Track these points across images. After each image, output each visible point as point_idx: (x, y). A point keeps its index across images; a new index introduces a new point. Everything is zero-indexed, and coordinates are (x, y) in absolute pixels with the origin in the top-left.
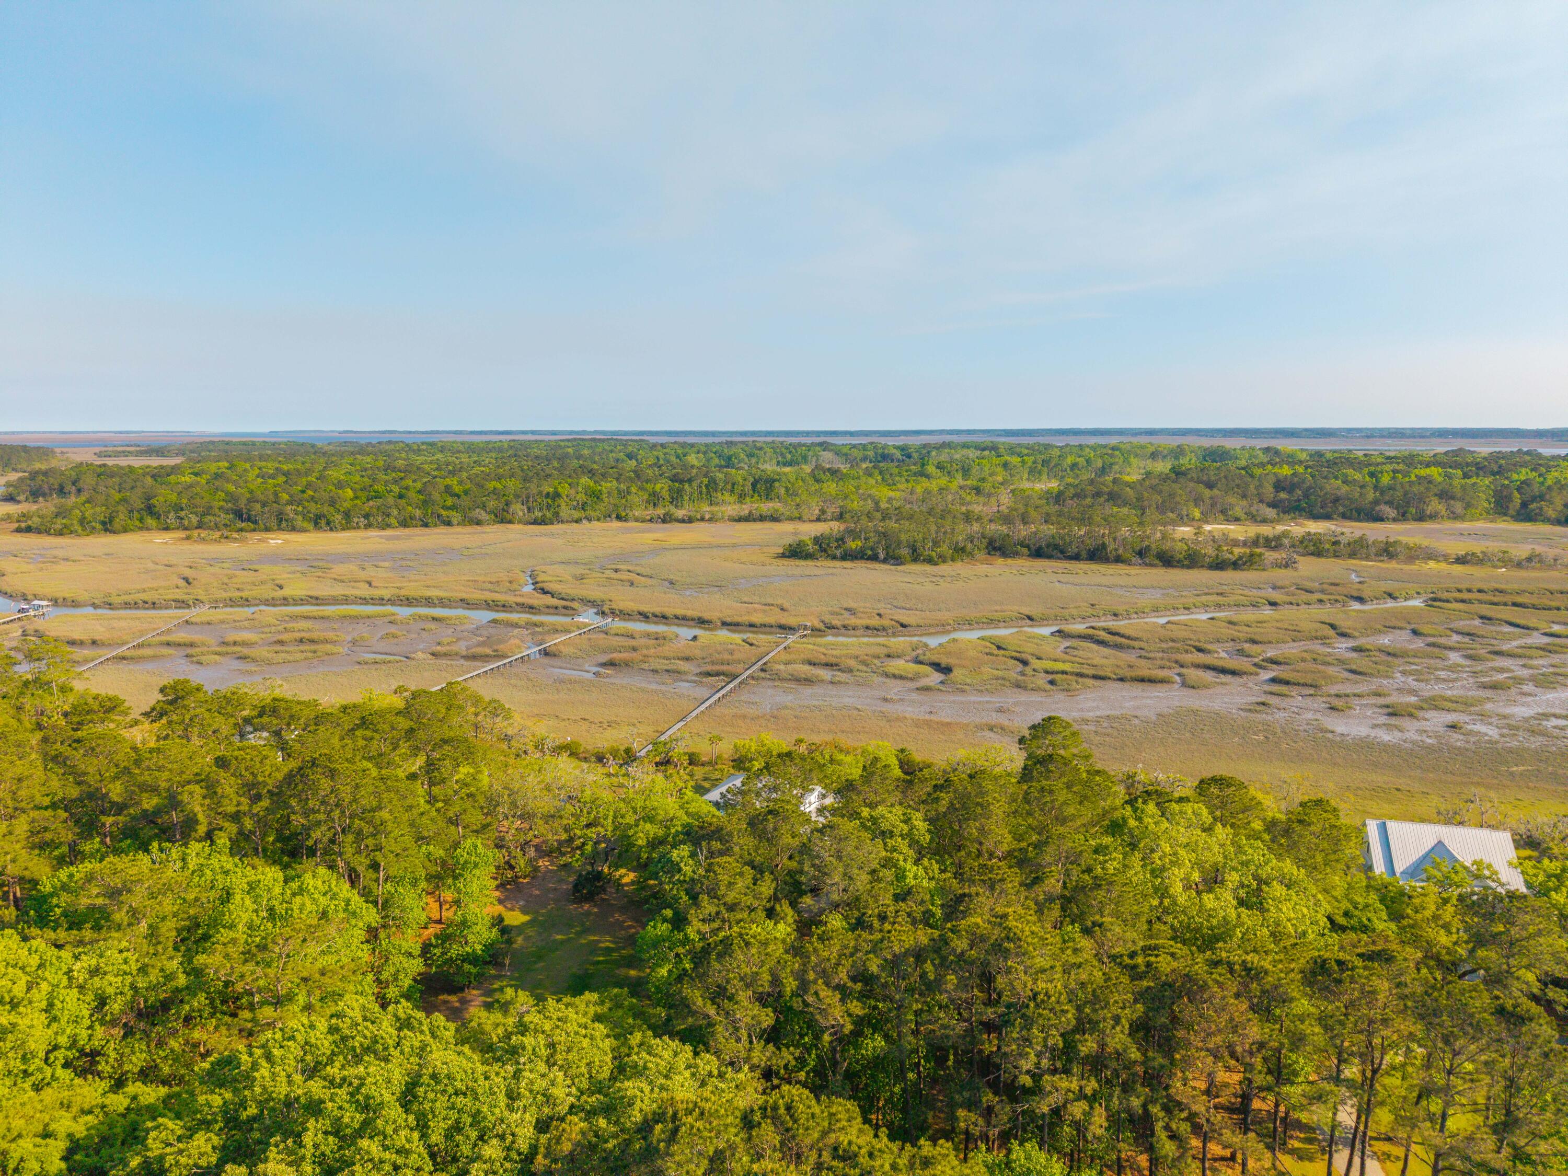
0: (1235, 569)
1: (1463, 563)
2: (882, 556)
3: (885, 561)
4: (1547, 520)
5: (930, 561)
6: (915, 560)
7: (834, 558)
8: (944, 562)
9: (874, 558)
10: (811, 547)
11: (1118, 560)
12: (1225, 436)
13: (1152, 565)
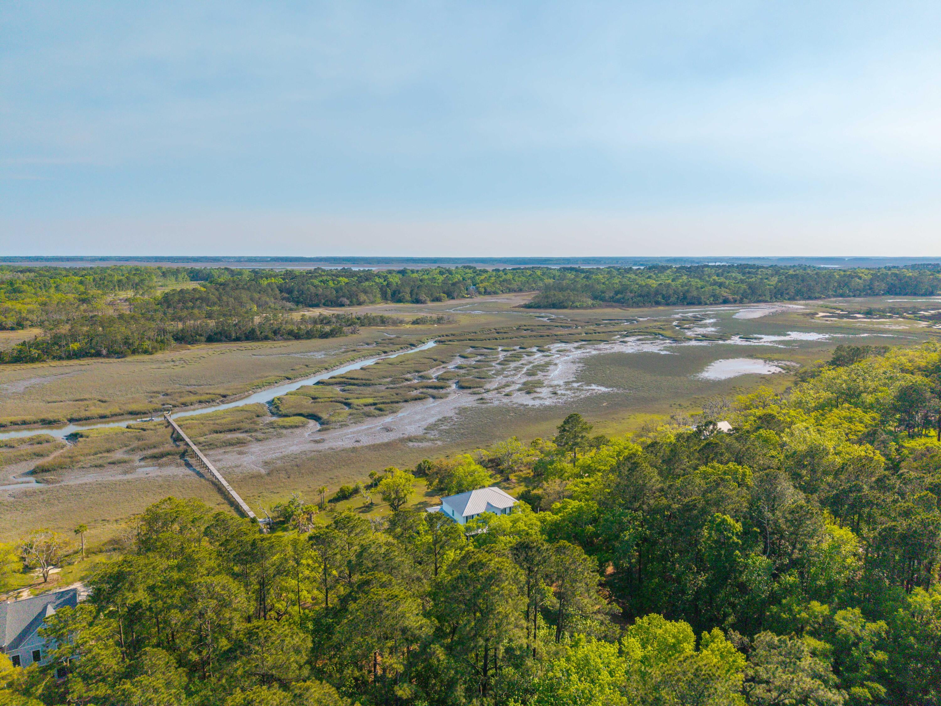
0: (333, 337)
1: (418, 324)
2: (104, 352)
3: (108, 356)
4: (407, 302)
5: (146, 352)
6: (134, 352)
7: (60, 358)
8: (156, 351)
9: (98, 354)
10: (35, 352)
11: (266, 338)
12: (156, 261)
13: (289, 340)
